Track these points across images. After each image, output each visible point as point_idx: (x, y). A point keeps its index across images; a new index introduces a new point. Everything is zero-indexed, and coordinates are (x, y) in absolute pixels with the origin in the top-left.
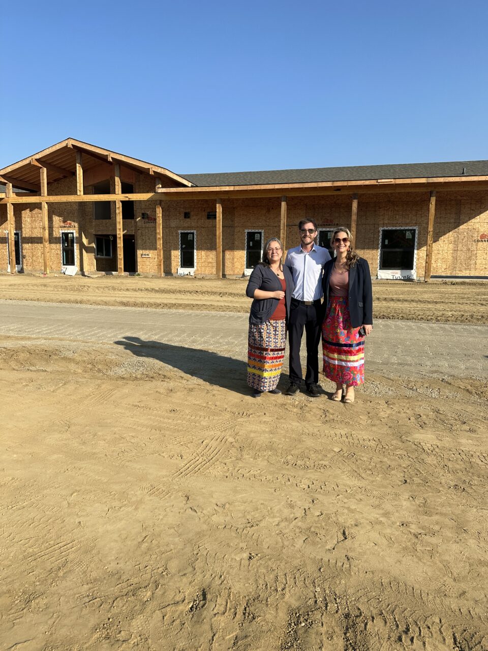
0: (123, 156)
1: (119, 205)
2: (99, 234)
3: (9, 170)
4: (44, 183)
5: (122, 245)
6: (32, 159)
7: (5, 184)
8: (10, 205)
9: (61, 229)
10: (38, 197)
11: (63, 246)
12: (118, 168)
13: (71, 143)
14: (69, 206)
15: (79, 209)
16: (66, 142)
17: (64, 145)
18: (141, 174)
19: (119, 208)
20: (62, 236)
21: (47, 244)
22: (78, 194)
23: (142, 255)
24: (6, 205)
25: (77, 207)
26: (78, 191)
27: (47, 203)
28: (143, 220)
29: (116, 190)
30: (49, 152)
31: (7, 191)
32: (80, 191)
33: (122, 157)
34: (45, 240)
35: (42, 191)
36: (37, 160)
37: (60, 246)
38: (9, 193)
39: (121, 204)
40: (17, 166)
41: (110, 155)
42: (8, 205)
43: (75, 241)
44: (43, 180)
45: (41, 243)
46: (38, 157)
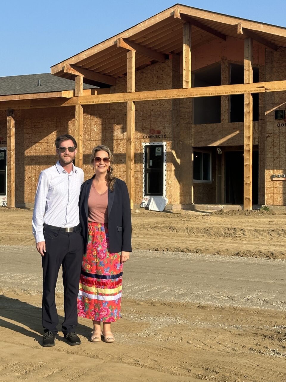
0: (262, 25)
1: (248, 101)
2: (200, 146)
3: (84, 56)
4: (131, 73)
5: (251, 163)
6: (119, 39)
7: (73, 77)
8: (79, 107)
9: (143, 140)
10: (121, 95)
11: (146, 166)
12: (250, 43)
13: (179, 12)
14: (158, 106)
15: (173, 110)
16: (172, 10)
17: (167, 14)
18: (276, 50)
19: (249, 104)
20: (146, 152)
21: (132, 164)
22: (184, 87)
23: (272, 177)
24: (74, 107)
25: (170, 107)
26: (184, 83)
27: (134, 102)
28: (277, 122)
29: (246, 78)
30: (144, 27)
31: (76, 87)
32: (187, 82)
33: (259, 27)
34: (129, 157)
35: (128, 86)
36: (126, 40)
37: (141, 166)
38: (79, 90)
39: (251, 98)
40: (96, 50)
41: (240, 25)
42: (77, 107)
43: (165, 158)
44: (131, 68)
45: (125, 162)
46: (127, 35)
